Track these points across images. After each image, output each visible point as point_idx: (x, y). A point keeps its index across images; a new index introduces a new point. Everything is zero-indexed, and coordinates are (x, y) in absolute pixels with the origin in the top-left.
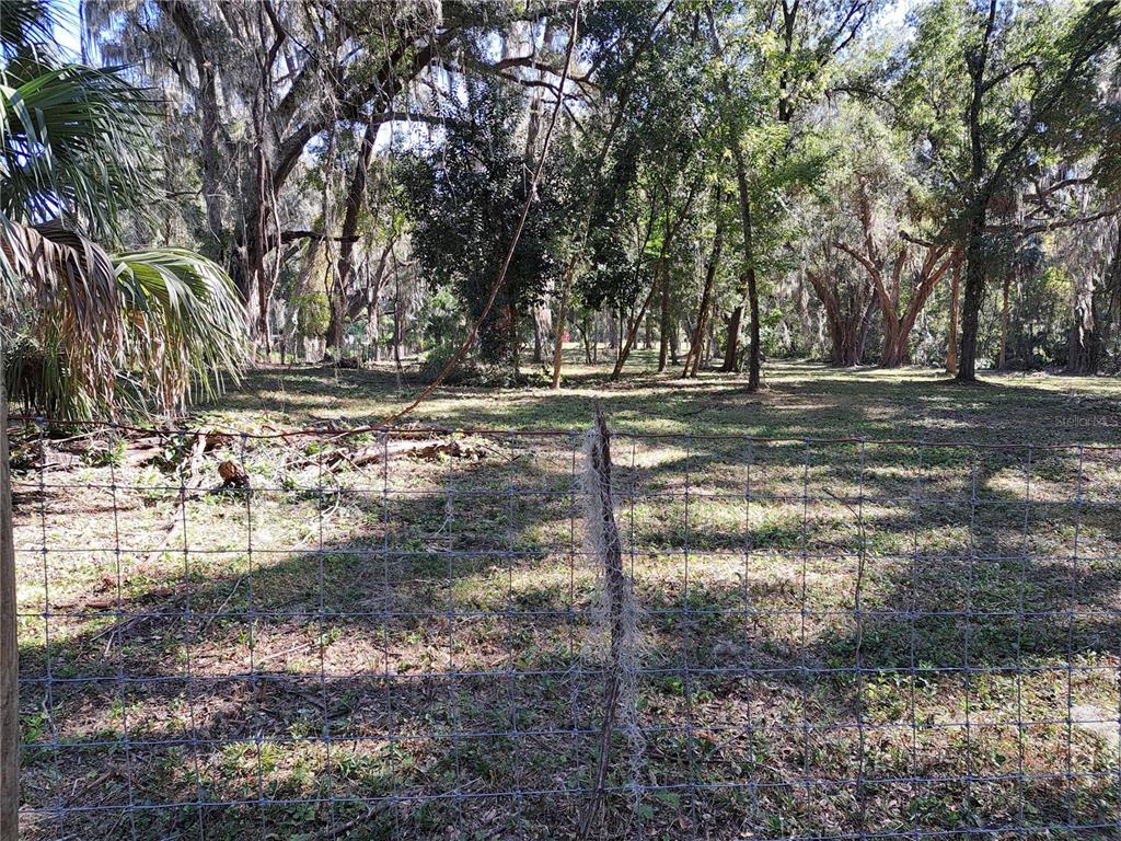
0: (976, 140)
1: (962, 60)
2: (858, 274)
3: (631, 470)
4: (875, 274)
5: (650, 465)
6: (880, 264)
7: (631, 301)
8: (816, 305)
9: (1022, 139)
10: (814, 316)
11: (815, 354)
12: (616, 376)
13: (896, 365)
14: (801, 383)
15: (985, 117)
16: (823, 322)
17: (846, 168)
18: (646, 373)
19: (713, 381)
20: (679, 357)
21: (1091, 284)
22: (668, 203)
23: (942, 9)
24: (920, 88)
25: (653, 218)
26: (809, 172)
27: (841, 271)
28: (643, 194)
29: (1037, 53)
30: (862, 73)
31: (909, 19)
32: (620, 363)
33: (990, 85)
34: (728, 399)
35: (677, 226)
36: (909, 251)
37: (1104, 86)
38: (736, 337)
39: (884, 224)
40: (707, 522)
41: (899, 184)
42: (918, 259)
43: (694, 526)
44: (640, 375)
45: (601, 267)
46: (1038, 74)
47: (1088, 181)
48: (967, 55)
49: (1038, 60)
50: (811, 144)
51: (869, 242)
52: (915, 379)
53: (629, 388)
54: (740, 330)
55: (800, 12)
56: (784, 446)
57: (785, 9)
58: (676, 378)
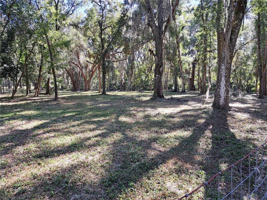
0: (102, 41)
1: (97, 23)
2: (78, 70)
3: (25, 131)
4: (81, 70)
5: (31, 128)
6: (82, 67)
7: (16, 76)
8: (68, 77)
9: (111, 42)
10: (68, 79)
11: (68, 89)
12: (12, 98)
13: (88, 91)
14: (67, 97)
15: (103, 36)
16: (70, 81)
17: (73, 44)
18: (22, 96)
19: (44, 98)
20: (31, 90)
21: (123, 73)
22: (26, 48)
23: (92, 11)
24: (88, 28)
25: (21, 52)
26: (67, 44)
27: (73, 69)
28: (17, 45)
29: (112, 24)
30: (76, 22)
31: (85, 12)
32: (13, 94)
33: (103, 30)
34: (50, 103)
35: (29, 55)
36: (88, 65)
37: (123, 33)
38: (49, 85)
39: (83, 58)
40: (54, 146)
41: (86, 50)
42: (90, 66)
43: (51, 148)
44: (21, 97)
45: (5, 65)
46: (112, 29)
47: (121, 52)
48: (99, 22)
49: (112, 26)
50: (64, 37)
51: (79, 62)
52: (94, 94)
53: (18, 101)
54: (50, 83)
55: (59, 4)
56: (69, 116)
57: (55, 2)
58: (32, 97)
